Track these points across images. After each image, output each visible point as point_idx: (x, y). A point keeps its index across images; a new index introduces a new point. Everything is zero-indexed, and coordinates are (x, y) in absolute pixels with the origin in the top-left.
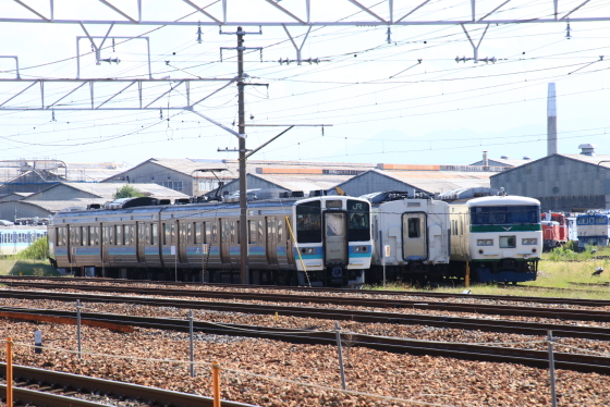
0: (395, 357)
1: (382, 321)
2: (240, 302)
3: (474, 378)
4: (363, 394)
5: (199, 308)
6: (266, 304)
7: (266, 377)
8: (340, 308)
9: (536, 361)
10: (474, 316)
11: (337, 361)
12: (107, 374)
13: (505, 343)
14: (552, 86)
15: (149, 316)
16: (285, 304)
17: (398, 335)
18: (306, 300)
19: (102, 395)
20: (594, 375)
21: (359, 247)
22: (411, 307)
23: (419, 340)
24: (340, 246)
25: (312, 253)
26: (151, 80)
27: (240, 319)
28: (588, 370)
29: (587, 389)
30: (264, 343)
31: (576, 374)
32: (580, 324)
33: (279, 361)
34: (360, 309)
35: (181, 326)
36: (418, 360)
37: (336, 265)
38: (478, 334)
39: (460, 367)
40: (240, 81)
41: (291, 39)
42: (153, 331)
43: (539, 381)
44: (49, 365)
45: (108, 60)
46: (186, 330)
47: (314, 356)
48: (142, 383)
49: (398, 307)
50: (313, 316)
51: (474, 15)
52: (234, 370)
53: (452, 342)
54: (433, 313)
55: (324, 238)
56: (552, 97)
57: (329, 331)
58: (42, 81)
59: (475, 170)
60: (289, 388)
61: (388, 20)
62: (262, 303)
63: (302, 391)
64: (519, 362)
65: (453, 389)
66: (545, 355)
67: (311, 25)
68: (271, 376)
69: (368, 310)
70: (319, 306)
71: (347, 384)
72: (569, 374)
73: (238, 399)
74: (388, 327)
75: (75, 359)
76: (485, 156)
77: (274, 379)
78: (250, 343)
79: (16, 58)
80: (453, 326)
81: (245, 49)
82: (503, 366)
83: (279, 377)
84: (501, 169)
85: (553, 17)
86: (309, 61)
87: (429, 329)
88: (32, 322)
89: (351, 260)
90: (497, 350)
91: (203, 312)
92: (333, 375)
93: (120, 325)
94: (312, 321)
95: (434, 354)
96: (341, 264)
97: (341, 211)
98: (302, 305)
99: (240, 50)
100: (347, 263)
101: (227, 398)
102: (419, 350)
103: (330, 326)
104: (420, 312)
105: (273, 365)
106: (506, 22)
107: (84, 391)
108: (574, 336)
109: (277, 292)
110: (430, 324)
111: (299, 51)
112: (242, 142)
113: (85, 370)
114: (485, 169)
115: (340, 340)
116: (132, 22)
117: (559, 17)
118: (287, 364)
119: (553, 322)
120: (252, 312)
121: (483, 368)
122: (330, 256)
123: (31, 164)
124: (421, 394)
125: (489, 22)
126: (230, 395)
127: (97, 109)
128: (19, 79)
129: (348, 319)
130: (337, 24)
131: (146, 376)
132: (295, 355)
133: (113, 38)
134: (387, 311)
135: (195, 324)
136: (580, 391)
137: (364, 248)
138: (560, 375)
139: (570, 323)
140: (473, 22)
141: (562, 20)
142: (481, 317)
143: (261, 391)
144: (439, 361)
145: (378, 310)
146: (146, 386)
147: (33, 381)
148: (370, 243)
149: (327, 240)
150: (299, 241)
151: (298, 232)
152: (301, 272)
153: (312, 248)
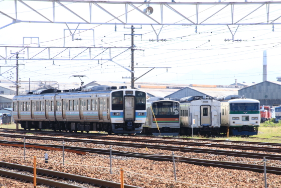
0: (197, 167)
1: (192, 152)
2: (131, 142)
3: (231, 177)
4: (184, 183)
5: (114, 145)
6: (142, 143)
7: (142, 175)
8: (173, 146)
9: (258, 169)
10: (231, 150)
11: (173, 168)
12: (75, 173)
13: (244, 161)
14: (265, 52)
15: (92, 148)
16: (150, 144)
17: (198, 157)
18: (159, 142)
19: (73, 181)
21: (140, 113)
22: (204, 146)
23: (207, 160)
24: (132, 112)
25: (118, 115)
26: (95, 48)
27: (131, 150)
30: (141, 160)
31: (275, 175)
32: (277, 154)
33: (147, 168)
34: (182, 146)
35: (106, 153)
36: (207, 169)
37: (129, 121)
38: (233, 158)
39: (225, 172)
40: (132, 49)
41: (154, 31)
42: (94, 154)
43: (259, 178)
44: (51, 168)
45: (77, 39)
46: (109, 154)
47: (163, 166)
48: (90, 176)
49: (198, 145)
50: (162, 149)
51: (232, 21)
52: (129, 172)
53: (222, 161)
54: (214, 149)
56: (265, 57)
57: (169, 155)
58: (49, 47)
59: (231, 87)
60: (152, 179)
61: (196, 23)
62: (140, 143)
63: (158, 181)
64: (251, 170)
65: (222, 181)
66: (262, 167)
67: (163, 25)
68: (144, 174)
69: (186, 147)
70: (165, 145)
71: (177, 178)
72: (272, 175)
73: (131, 184)
74: (194, 154)
75: (62, 165)
76: (236, 82)
77: (145, 176)
78: (136, 160)
79: (38, 38)
80: (222, 154)
81: (135, 35)
82: (244, 172)
83: (148, 175)
84: (243, 87)
85: (267, 22)
86: (162, 40)
87: (212, 155)
88: (43, 149)
90: (241, 165)
91: (115, 146)
92: (171, 175)
93: (81, 152)
94: (161, 151)
95: (214, 166)
96: (132, 120)
97: (132, 96)
98: (157, 144)
99: (133, 35)
100: (135, 120)
101: (126, 183)
102: (207, 164)
103: (170, 153)
104: (208, 148)
105: (145, 170)
106: (247, 24)
107: (66, 180)
108: (274, 159)
109: (147, 138)
110: (212, 153)
111: (157, 36)
112: (133, 74)
113: (66, 170)
114: (236, 87)
115: (174, 160)
116: (88, 23)
117: (269, 22)
118: (151, 169)
119: (265, 153)
120: (136, 147)
121: (235, 172)
122: (127, 117)
123: (44, 83)
124: (208, 183)
125: (239, 24)
126: (127, 182)
127: (72, 60)
128: (39, 47)
129: (177, 150)
130: (174, 24)
131: (92, 173)
132: (155, 165)
133: (79, 30)
134: (193, 147)
135: (113, 152)
136: (277, 183)
137: (143, 114)
138: (268, 176)
139: (272, 153)
140: (232, 24)
141: (270, 24)
142: (234, 150)
143: (140, 181)
144: (216, 169)
145: (190, 147)
146: (92, 178)
147: (44, 175)
148: (146, 111)
149: (125, 109)
150: (113, 109)
151: (112, 105)
152: (113, 123)
153: (118, 113)
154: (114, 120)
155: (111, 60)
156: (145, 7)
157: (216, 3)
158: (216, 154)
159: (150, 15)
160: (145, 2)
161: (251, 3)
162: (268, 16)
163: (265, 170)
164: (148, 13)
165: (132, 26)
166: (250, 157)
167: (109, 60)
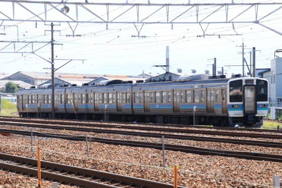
0: (108, 145)
1: (104, 132)
2: (51, 125)
3: (136, 153)
4: (95, 159)
6: (61, 126)
7: (59, 153)
8: (88, 127)
9: (158, 147)
10: (137, 131)
11: (86, 147)
13: (148, 140)
14: (167, 47)
15: (17, 130)
16: (68, 126)
17: (109, 138)
18: (76, 124)
20: (179, 152)
21: (262, 104)
22: (114, 127)
23: (117, 139)
24: (252, 104)
25: (237, 108)
26: (19, 42)
27: (51, 131)
28: (177, 150)
29: (176, 157)
30: (59, 140)
31: (173, 152)
32: (175, 134)
33: (65, 147)
34: (96, 128)
35: (28, 134)
36: (116, 147)
37: (250, 114)
38: (138, 137)
39: (131, 149)
40: (52, 43)
41: (71, 27)
42: (18, 135)
46: (30, 135)
47: (78, 145)
48: (13, 154)
49: (110, 127)
50: (78, 130)
51: (138, 20)
52: (48, 150)
53: (129, 140)
54: (123, 130)
55: (244, 100)
56: (168, 51)
57: (83, 136)
59: (139, 78)
60: (68, 156)
61: (107, 21)
62: (59, 125)
63: (72, 158)
64: (153, 147)
65: (128, 157)
66: (161, 145)
67: (78, 22)
69: (99, 128)
70: (81, 127)
71: (89, 155)
72: (171, 152)
73: (48, 160)
74: (106, 134)
76: (143, 72)
77: (63, 153)
78: (54, 140)
80: (130, 134)
81: (54, 31)
82: (147, 149)
83: (64, 153)
84: (149, 77)
85: (167, 22)
86: (77, 36)
87: (121, 136)
89: (258, 111)
90: (145, 143)
91: (37, 128)
92: (84, 152)
93: (5, 133)
94: (77, 132)
95: (122, 145)
96: (252, 114)
97: (253, 85)
98: (74, 126)
99: (52, 31)
100: (256, 113)
101: (44, 160)
102: (116, 143)
103: (82, 134)
104: (118, 129)
105: (62, 148)
106: (149, 23)
108: (173, 138)
109: (65, 121)
110: (121, 134)
111: (73, 32)
112: (53, 65)
114: (143, 77)
115: (87, 139)
116: (11, 20)
117: (169, 21)
118: (68, 148)
119: (166, 133)
120: (56, 129)
121: (140, 150)
122: (247, 109)
124: (117, 159)
125: (143, 23)
129: (91, 131)
130: (88, 22)
131: (14, 152)
132: (71, 145)
133: (4, 26)
134: (105, 129)
135: (33, 133)
136: (174, 158)
137: (265, 105)
138: (167, 152)
139: (171, 133)
140: (138, 23)
141: (170, 23)
142: (140, 131)
143: (57, 157)
144: (124, 147)
145: (103, 128)
146: (14, 155)
148: (268, 102)
151: (230, 96)
152: (231, 117)
153: (237, 105)
154: (232, 114)
155: (33, 53)
156: (62, 6)
157: (123, 4)
158: (125, 134)
159: (67, 14)
160: (62, 2)
161: (154, 5)
162: (168, 15)
163: (164, 147)
164: (65, 12)
165: (52, 23)
166: (153, 137)
167: (31, 53)
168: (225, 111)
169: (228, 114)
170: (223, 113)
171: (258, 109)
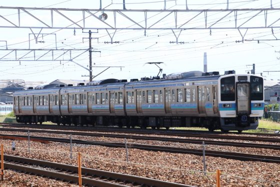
0: (147, 152)
1: (143, 139)
2: (90, 132)
3: (176, 160)
5: (74, 134)
6: (100, 133)
7: (99, 159)
8: (127, 134)
9: (198, 153)
10: (176, 137)
11: (126, 154)
12: (39, 158)
13: (188, 146)
14: (205, 54)
15: (56, 137)
16: (107, 133)
17: (148, 144)
19: (37, 165)
20: (220, 158)
21: (257, 104)
22: (153, 134)
23: (156, 145)
24: (246, 103)
25: (229, 107)
26: (57, 50)
27: (90, 138)
28: (217, 156)
29: (217, 163)
30: (98, 147)
31: (213, 158)
32: (215, 140)
33: (104, 154)
34: (134, 135)
35: (67, 141)
36: (156, 153)
37: (243, 114)
38: (178, 144)
39: (171, 156)
40: (90, 50)
41: (109, 34)
42: (57, 143)
43: (200, 160)
44: (18, 155)
45: (40, 42)
46: (69, 143)
47: (117, 152)
48: (52, 161)
49: (148, 134)
50: (117, 137)
51: (176, 26)
52: (87, 157)
53: (168, 146)
54: (162, 136)
55: (237, 98)
56: (205, 56)
57: (123, 143)
58: (16, 50)
60: (107, 163)
61: (145, 27)
62: (98, 133)
63: (112, 164)
64: (193, 153)
65: (168, 163)
66: (202, 151)
68: (101, 158)
69: (138, 135)
70: (119, 134)
71: (129, 162)
72: (210, 157)
73: (88, 167)
74: (145, 141)
75: (28, 152)
78: (93, 147)
79: (6, 41)
80: (169, 141)
81: (92, 38)
82: (187, 155)
85: (205, 27)
86: (116, 42)
87: (160, 142)
88: (12, 139)
89: (252, 111)
90: (185, 149)
91: (76, 136)
92: (124, 159)
93: (45, 141)
95: (162, 151)
96: (246, 114)
97: (247, 82)
98: (113, 133)
99: (90, 39)
100: (250, 113)
101: (84, 166)
102: (156, 149)
104: (157, 136)
105: (101, 155)
107: (31, 164)
108: (213, 144)
110: (160, 140)
111: (112, 39)
112: (91, 73)
113: (31, 156)
115: (126, 146)
116: (50, 27)
117: (207, 27)
118: (107, 155)
119: (205, 139)
120: (94, 136)
121: (179, 156)
122: (240, 109)
123: (12, 81)
125: (182, 29)
126: (85, 165)
127: (36, 60)
128: (7, 49)
129: (130, 138)
130: (127, 29)
131: (54, 159)
132: (110, 152)
133: (43, 34)
134: (144, 135)
135: (73, 140)
136: (214, 164)
137: (260, 105)
138: (207, 158)
139: (211, 139)
140: (176, 29)
141: (208, 28)
142: (179, 137)
143: (97, 164)
144: (163, 153)
145: (141, 135)
146: (54, 162)
147: (11, 161)
148: (263, 101)
149: (238, 100)
150: (222, 100)
151: (221, 95)
152: (222, 118)
153: (229, 104)
154: (224, 114)
155: (71, 60)
156: (100, 13)
157: (161, 11)
158: (164, 141)
159: (105, 21)
160: (100, 10)
161: (192, 10)
162: (206, 21)
163: (204, 153)
164: (103, 19)
165: (90, 31)
166: (193, 143)
167: (70, 60)
168: (216, 111)
169: (219, 115)
170: (215, 113)
171: (252, 108)
